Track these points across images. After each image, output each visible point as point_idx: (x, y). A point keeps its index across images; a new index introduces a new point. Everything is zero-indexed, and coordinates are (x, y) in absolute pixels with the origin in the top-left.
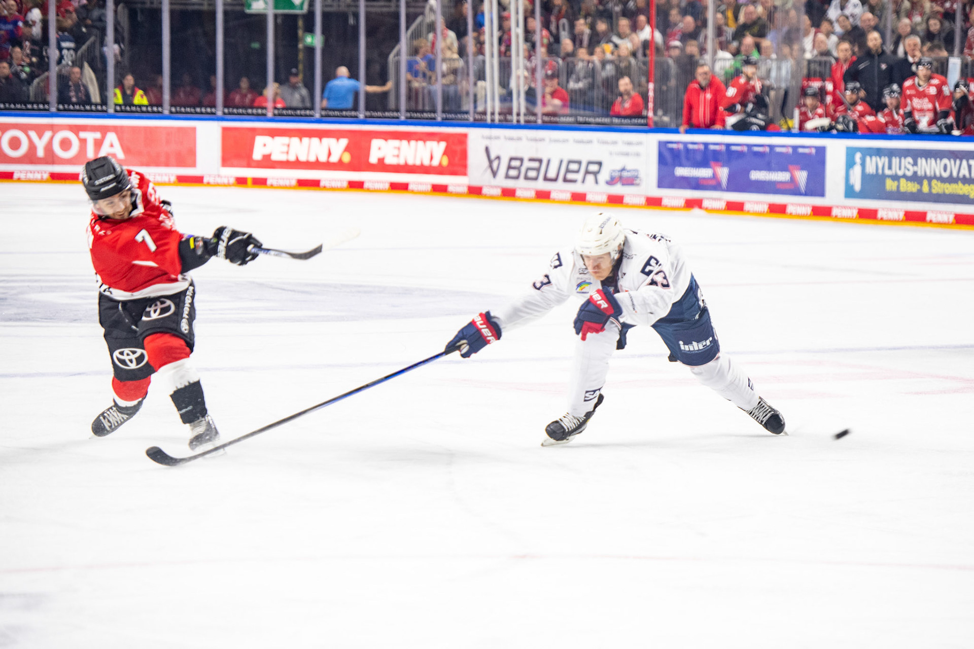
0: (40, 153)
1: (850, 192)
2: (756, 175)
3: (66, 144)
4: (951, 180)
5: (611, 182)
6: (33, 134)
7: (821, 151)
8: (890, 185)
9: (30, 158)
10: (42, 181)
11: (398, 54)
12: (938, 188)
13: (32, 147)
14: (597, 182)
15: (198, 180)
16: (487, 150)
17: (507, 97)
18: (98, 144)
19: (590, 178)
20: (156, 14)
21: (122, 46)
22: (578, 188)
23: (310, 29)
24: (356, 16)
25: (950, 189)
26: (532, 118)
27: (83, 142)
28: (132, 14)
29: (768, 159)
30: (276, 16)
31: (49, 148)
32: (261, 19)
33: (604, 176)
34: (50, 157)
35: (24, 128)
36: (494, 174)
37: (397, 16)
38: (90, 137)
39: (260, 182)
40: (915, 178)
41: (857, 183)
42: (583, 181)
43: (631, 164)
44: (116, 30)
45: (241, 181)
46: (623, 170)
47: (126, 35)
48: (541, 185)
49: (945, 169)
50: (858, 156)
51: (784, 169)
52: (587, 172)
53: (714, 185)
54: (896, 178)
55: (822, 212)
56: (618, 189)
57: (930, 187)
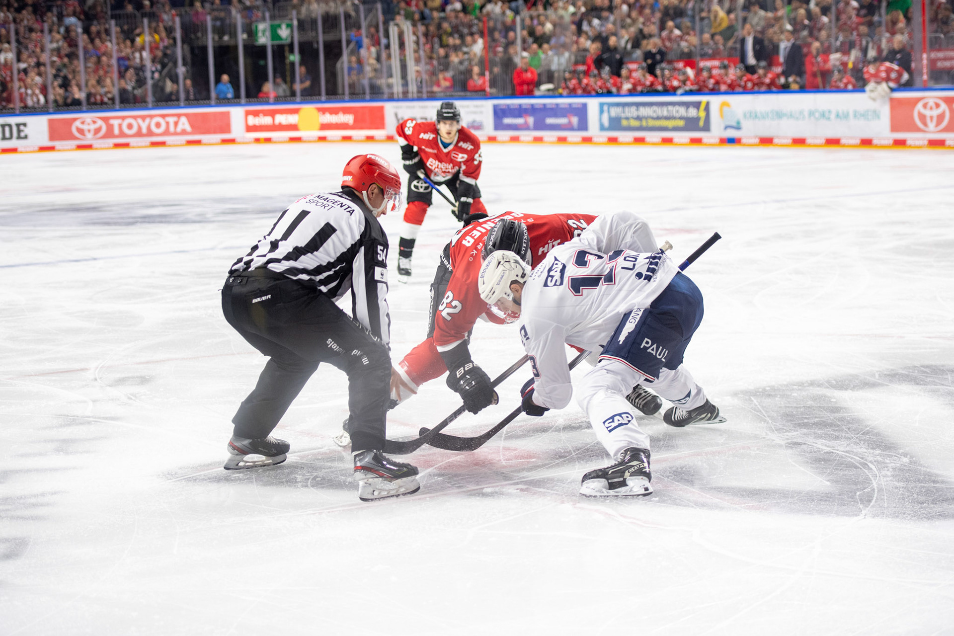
0: (144, 131)
1: (602, 128)
2: (550, 121)
3: (158, 125)
4: (658, 118)
6: (140, 121)
7: (585, 106)
8: (624, 123)
9: (139, 134)
10: (146, 147)
11: (342, 63)
12: (651, 123)
13: (140, 128)
15: (232, 141)
16: (396, 115)
17: (405, 84)
18: (176, 124)
20: (204, 49)
21: (188, 67)
23: (292, 51)
24: (318, 43)
25: (658, 123)
26: (420, 95)
27: (168, 123)
28: (192, 50)
29: (556, 111)
30: (273, 46)
31: (149, 128)
32: (263, 48)
34: (150, 133)
35: (135, 118)
37: (340, 41)
38: (172, 120)
39: (268, 140)
40: (638, 118)
41: (606, 123)
43: (478, 118)
44: (184, 59)
45: (257, 140)
46: (474, 121)
47: (189, 60)
49: (654, 112)
50: (605, 108)
51: (564, 116)
53: (525, 127)
54: (627, 118)
55: (587, 140)
57: (647, 122)
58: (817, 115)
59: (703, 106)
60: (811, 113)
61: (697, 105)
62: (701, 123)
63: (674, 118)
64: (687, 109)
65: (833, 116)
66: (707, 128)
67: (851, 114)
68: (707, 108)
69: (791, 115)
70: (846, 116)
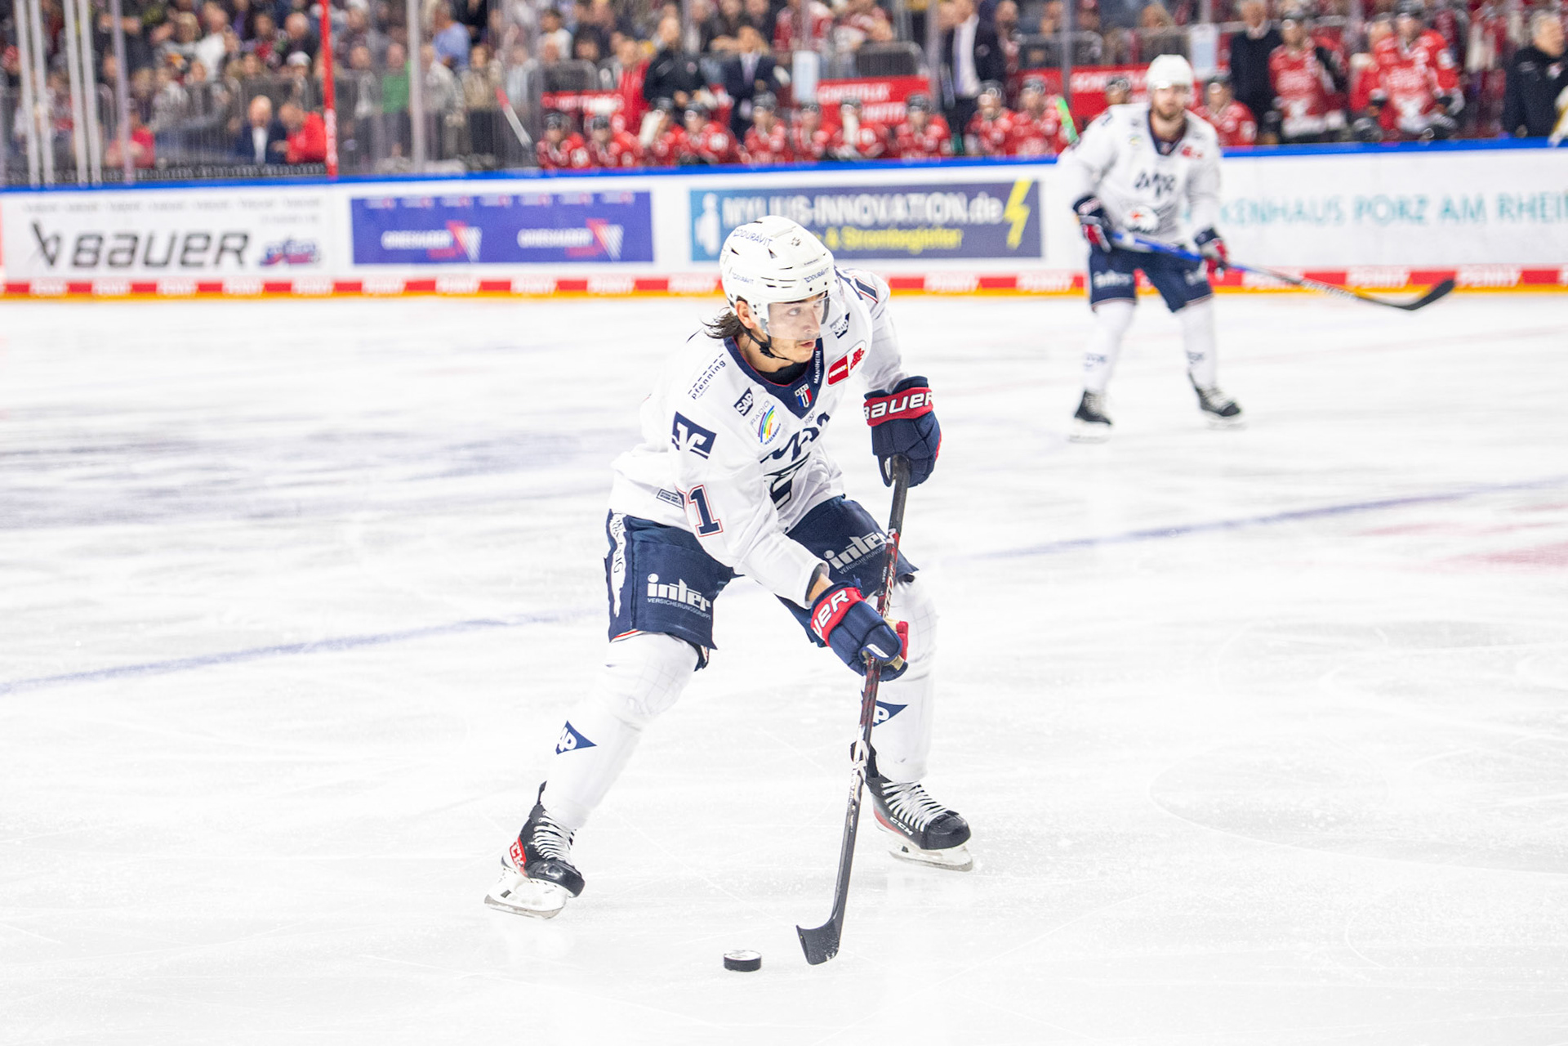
1: (699, 253)
2: (529, 238)
4: (876, 226)
5: (270, 260)
7: (644, 198)
12: (856, 239)
14: (241, 262)
16: (36, 228)
19: (229, 259)
22: (209, 274)
25: (877, 243)
29: (550, 216)
33: (254, 253)
36: (52, 261)
42: (217, 261)
43: (301, 233)
46: (289, 242)
48: (140, 274)
49: (864, 211)
50: (710, 201)
51: (578, 224)
52: (222, 249)
53: (456, 255)
55: (651, 286)
56: (281, 272)
57: (840, 237)
58: (1382, 210)
59: (1018, 195)
60: (1363, 207)
61: (1002, 191)
62: (1014, 238)
63: (930, 226)
64: (969, 201)
65: (1432, 213)
66: (1031, 246)
67: (1491, 207)
68: (1033, 197)
69: (1300, 212)
70: (1475, 211)
